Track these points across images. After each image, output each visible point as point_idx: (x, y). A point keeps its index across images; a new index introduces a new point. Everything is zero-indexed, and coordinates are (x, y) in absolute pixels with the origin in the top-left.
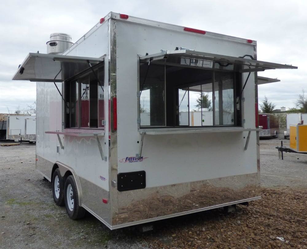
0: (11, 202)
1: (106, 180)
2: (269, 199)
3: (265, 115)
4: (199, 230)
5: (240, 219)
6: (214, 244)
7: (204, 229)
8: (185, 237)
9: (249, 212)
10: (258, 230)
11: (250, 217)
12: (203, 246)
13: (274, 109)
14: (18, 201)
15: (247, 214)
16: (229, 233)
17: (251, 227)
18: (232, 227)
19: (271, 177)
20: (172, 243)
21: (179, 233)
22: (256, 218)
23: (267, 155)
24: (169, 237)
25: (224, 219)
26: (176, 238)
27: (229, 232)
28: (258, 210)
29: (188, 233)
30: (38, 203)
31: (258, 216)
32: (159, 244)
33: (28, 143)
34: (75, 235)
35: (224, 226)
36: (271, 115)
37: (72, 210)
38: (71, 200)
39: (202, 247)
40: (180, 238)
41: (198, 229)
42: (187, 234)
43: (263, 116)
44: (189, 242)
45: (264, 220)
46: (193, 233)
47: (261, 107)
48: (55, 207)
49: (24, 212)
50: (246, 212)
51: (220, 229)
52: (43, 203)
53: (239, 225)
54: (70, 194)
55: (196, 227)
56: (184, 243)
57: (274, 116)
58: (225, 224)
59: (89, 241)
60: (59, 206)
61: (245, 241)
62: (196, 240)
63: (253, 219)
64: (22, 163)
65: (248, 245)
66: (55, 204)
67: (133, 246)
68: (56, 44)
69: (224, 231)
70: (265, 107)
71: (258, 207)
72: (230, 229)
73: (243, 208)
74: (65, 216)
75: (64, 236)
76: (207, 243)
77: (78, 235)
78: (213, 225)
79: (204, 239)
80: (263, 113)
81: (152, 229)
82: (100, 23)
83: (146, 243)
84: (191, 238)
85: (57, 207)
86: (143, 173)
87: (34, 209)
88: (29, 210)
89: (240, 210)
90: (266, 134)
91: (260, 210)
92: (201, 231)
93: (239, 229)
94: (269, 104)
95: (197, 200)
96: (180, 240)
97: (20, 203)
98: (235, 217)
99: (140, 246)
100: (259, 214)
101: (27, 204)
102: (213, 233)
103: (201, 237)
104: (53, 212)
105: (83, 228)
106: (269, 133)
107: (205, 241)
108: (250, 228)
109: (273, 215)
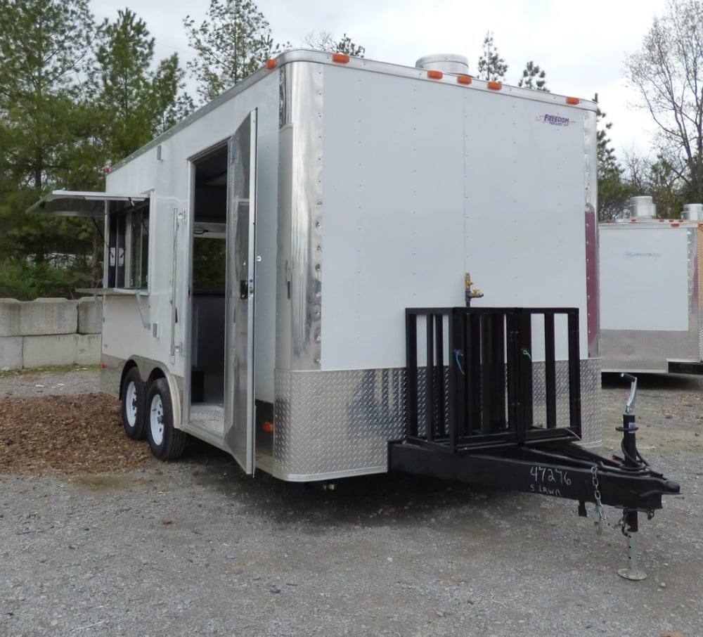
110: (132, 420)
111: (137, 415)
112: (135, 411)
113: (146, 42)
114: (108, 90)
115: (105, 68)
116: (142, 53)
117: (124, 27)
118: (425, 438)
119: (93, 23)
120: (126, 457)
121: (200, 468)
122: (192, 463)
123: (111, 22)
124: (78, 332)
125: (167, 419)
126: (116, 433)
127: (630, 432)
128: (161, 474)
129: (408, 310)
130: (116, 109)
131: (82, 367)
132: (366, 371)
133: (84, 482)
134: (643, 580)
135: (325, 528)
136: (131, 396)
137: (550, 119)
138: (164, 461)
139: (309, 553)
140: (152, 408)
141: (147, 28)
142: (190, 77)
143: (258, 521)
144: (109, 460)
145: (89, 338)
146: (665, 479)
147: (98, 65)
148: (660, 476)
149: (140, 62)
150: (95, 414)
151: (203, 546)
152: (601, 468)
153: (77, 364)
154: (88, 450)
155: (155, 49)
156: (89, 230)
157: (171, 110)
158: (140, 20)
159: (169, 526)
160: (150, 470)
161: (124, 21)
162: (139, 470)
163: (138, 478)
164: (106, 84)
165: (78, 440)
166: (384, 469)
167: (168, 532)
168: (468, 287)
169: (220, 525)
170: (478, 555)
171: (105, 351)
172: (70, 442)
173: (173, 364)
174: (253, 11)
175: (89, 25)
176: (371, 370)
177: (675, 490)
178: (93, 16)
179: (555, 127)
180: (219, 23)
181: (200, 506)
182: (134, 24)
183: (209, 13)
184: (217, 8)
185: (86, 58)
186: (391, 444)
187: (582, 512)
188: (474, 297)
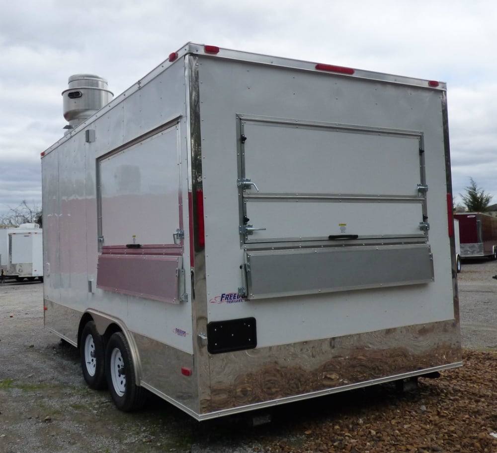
0: (7, 385)
1: (188, 334)
2: (479, 370)
3: (472, 215)
4: (353, 423)
5: (426, 404)
6: (381, 444)
7: (361, 421)
8: (328, 435)
9: (442, 391)
10: (457, 420)
11: (443, 400)
12: (361, 447)
13: (490, 204)
14: (19, 383)
15: (438, 395)
16: (406, 426)
17: (445, 415)
18: (412, 416)
19: (483, 330)
20: (305, 445)
21: (317, 429)
22: (454, 400)
23: (477, 291)
24: (300, 435)
25: (397, 404)
26: (312, 437)
27: (406, 424)
28: (458, 388)
29: (333, 429)
30: (55, 387)
31: (458, 397)
32: (283, 446)
33: (15, 280)
34: (131, 436)
35: (397, 415)
36: (483, 215)
37: (121, 395)
38: (120, 376)
39: (359, 449)
40: (320, 436)
41: (351, 421)
42: (331, 429)
43: (468, 217)
44: (335, 442)
45: (469, 403)
46: (341, 427)
47: (465, 200)
48: (87, 392)
49: (33, 401)
50: (436, 391)
51: (390, 421)
52: (64, 385)
53: (423, 412)
54: (117, 367)
55: (346, 418)
56: (327, 444)
57: (489, 217)
58: (398, 411)
59: (159, 444)
60: (95, 389)
61: (435, 439)
62: (347, 438)
63: (448, 402)
64: (11, 317)
65: (439, 443)
66: (87, 387)
67: (237, 451)
68: (80, 95)
69: (397, 423)
70: (471, 200)
71: (458, 383)
72: (408, 420)
73: (431, 385)
74: (109, 405)
75: (112, 438)
76: (368, 444)
77: (136, 436)
78: (377, 414)
79: (362, 436)
80: (468, 212)
81: (270, 421)
82: (170, 61)
83: (260, 445)
84: (338, 435)
85: (92, 391)
86: (252, 322)
87: (51, 397)
88: (43, 397)
89: (425, 388)
90: (476, 252)
91: (461, 388)
92: (356, 425)
93: (423, 419)
94: (480, 194)
95: (347, 371)
96: (320, 439)
97: (22, 387)
98: (416, 399)
99: (250, 450)
100: (459, 394)
101: (35, 388)
102: (377, 426)
103: (356, 433)
104: (86, 400)
105: (144, 425)
106: (480, 251)
107: (363, 440)
108: (443, 417)
109: (485, 395)
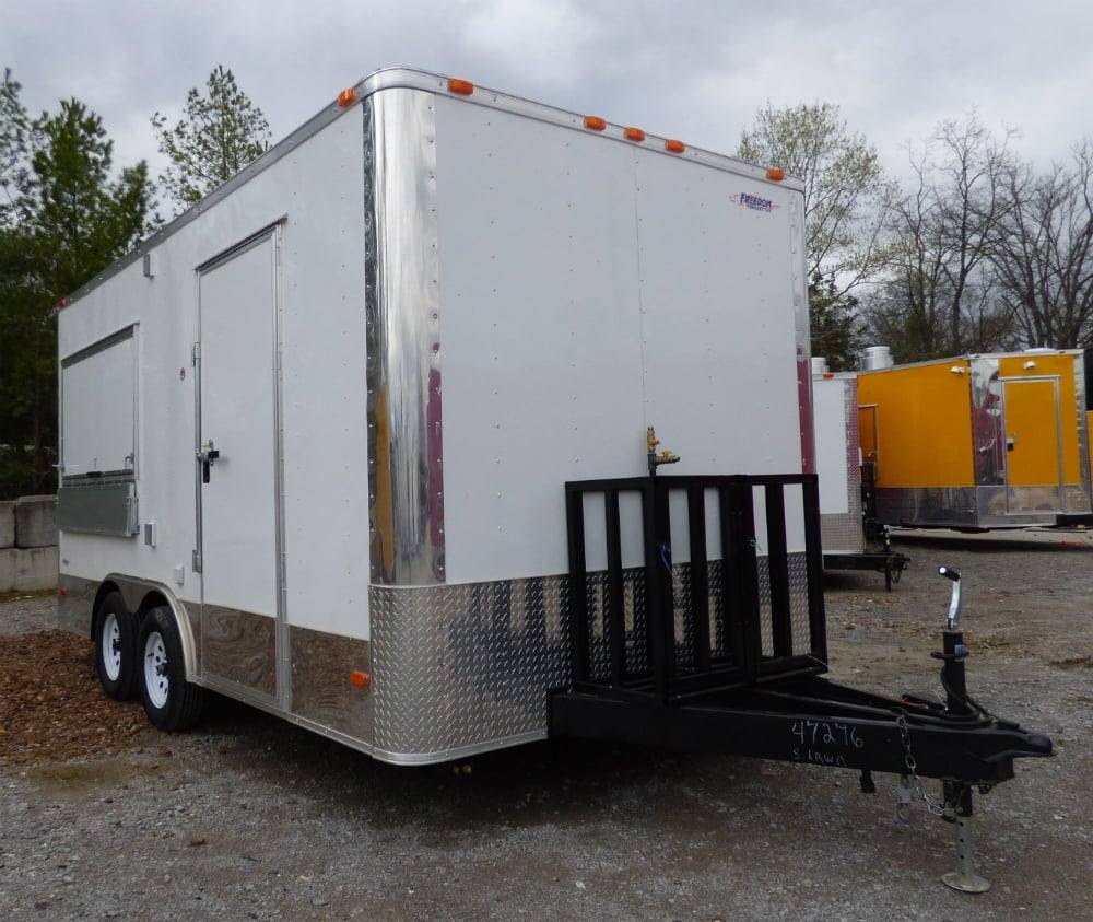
110: (113, 670)
111: (123, 665)
112: (118, 657)
113: (101, 145)
114: (49, 209)
115: (44, 181)
116: (95, 161)
117: (70, 124)
118: (607, 681)
119: (26, 119)
120: (110, 728)
121: (229, 742)
122: (213, 734)
123: (52, 117)
124: (16, 545)
125: (173, 668)
126: (89, 691)
127: (957, 660)
128: (169, 754)
129: (569, 485)
130: (61, 237)
131: (23, 594)
132: (527, 580)
133: (49, 777)
134: (987, 891)
135: (454, 834)
136: (111, 634)
137: (749, 200)
138: (170, 733)
139: (446, 884)
140: (147, 653)
141: (104, 125)
142: (164, 196)
143: (345, 829)
144: (84, 736)
145: (33, 554)
146: (1025, 733)
147: (34, 177)
148: (1015, 727)
149: (92, 173)
150: (52, 663)
151: (267, 883)
152: (910, 720)
153: (17, 591)
154: (48, 720)
155: (113, 156)
156: (29, 403)
157: (138, 241)
158: (93, 115)
159: (202, 848)
160: (151, 749)
161: (70, 115)
162: (133, 750)
163: (134, 763)
164: (45, 202)
165: (30, 706)
166: (540, 734)
167: (201, 860)
168: (651, 447)
169: (283, 840)
170: (713, 866)
171: (65, 570)
172: (17, 710)
173: (181, 584)
174: (247, 107)
175: (20, 122)
176: (532, 579)
177: (1044, 749)
178: (24, 110)
179: (755, 213)
180: (201, 123)
181: (244, 807)
182: (84, 120)
183: (187, 110)
184: (197, 103)
185: (18, 166)
186: (551, 693)
187: (867, 786)
188: (662, 463)
